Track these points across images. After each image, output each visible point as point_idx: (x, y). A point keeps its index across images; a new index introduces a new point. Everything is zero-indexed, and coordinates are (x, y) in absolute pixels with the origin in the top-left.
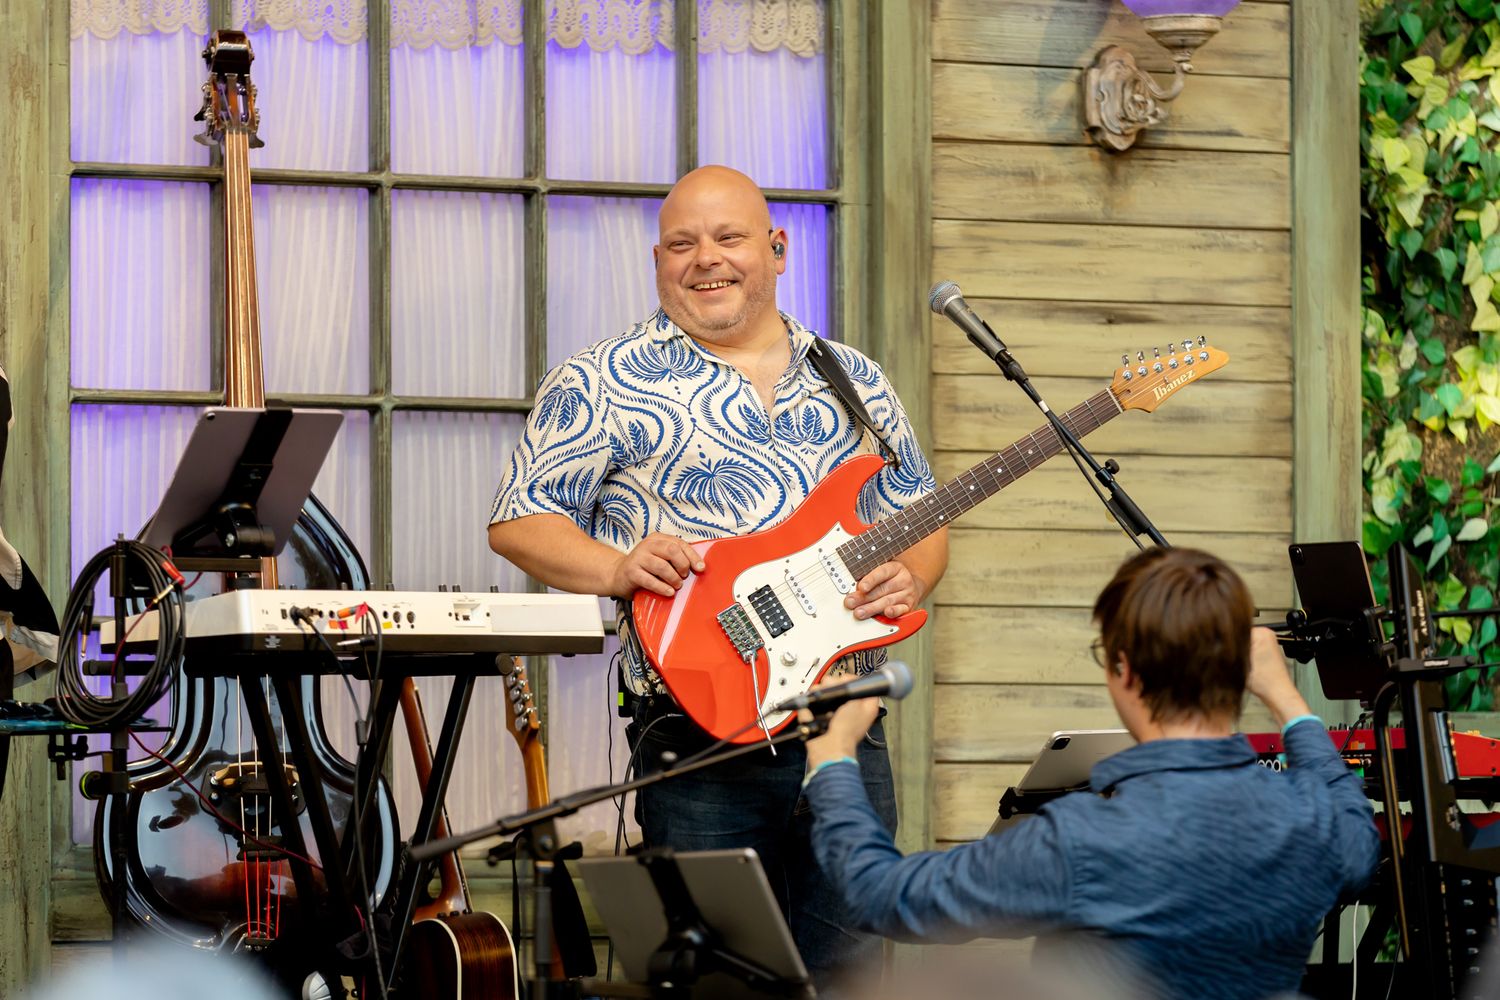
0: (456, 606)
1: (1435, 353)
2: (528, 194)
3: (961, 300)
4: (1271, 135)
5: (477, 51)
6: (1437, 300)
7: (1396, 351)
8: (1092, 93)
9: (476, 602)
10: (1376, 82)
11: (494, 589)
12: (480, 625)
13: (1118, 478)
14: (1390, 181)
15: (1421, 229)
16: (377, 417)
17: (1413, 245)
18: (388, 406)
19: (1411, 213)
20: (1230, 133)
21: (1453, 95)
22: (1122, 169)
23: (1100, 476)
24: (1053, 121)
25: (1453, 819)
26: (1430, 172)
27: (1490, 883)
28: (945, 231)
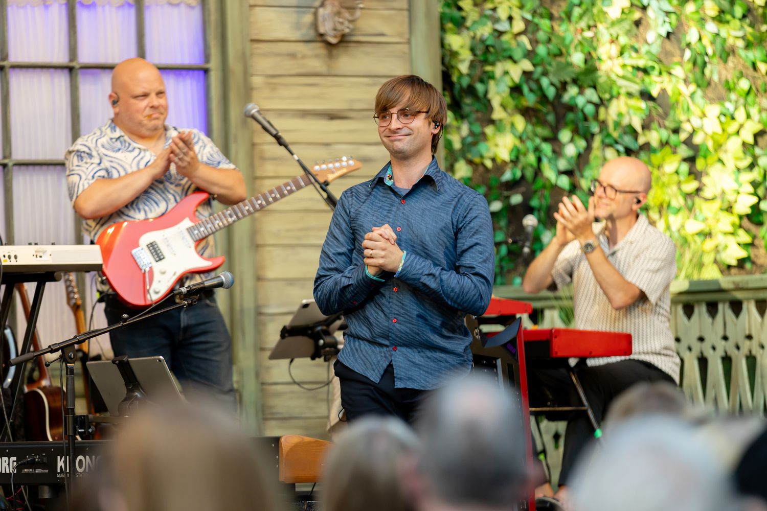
0: (36, 252)
1: (477, 129)
2: (71, 69)
3: (258, 112)
4: (400, 35)
5: (46, 7)
6: (477, 106)
7: (459, 129)
8: (320, 19)
9: (45, 250)
10: (447, 10)
11: (53, 244)
12: (47, 259)
13: (329, 188)
14: (454, 54)
15: (469, 75)
16: (6, 169)
17: (465, 82)
18: (10, 164)
19: (464, 68)
20: (382, 35)
21: (482, 15)
22: (335, 52)
23: (321, 188)
24: (304, 31)
25: (477, 334)
26: (472, 50)
27: (494, 362)
28: (257, 81)
